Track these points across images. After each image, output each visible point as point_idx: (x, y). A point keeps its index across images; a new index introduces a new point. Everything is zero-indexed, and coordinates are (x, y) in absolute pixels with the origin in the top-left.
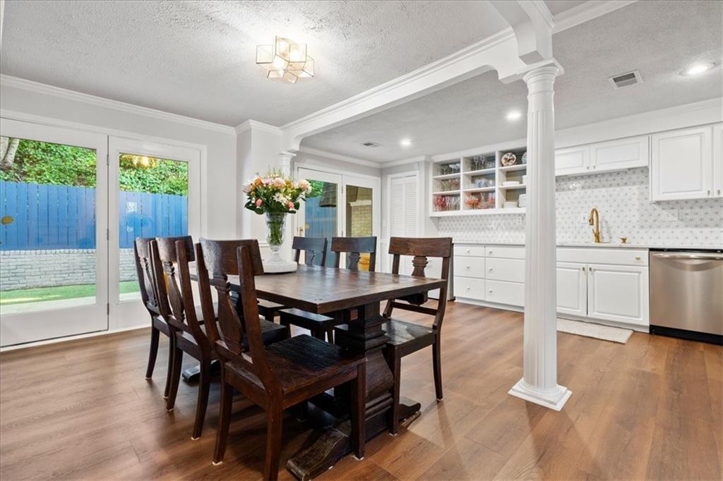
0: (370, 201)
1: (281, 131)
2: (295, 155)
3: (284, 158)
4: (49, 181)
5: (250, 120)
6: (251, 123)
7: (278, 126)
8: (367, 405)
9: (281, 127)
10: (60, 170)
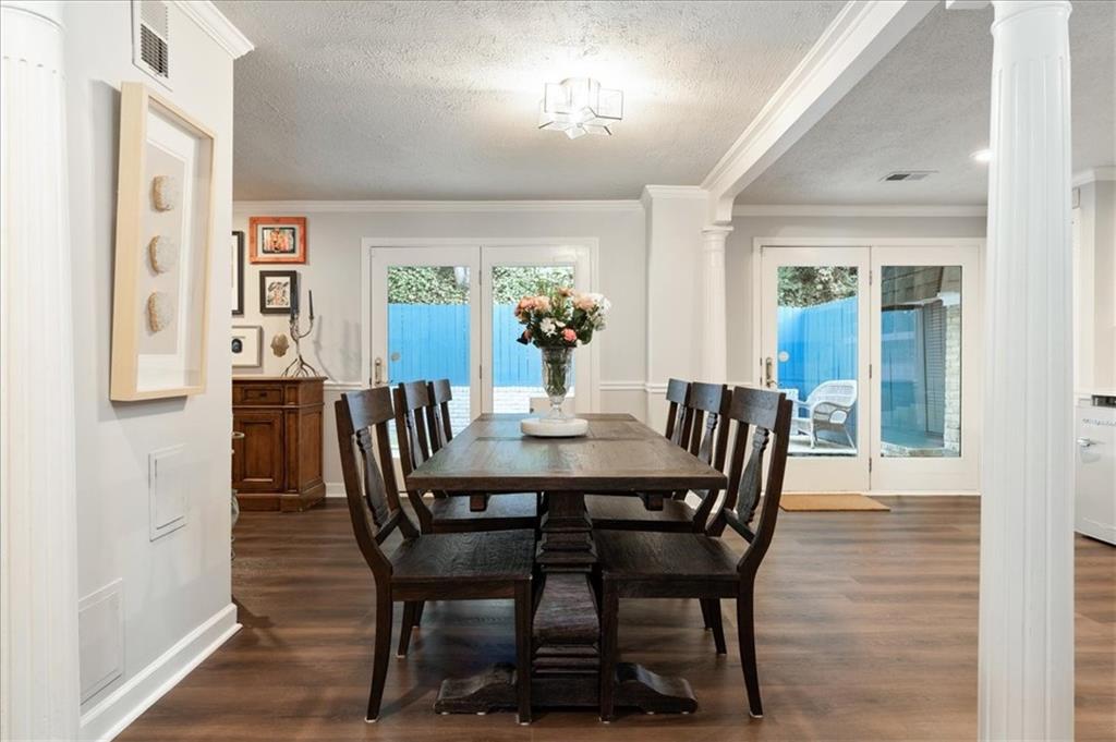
0: (958, 295)
1: (705, 191)
2: (731, 229)
3: (713, 237)
4: (509, 299)
5: (647, 186)
6: (650, 191)
7: (698, 184)
8: (541, 650)
9: (702, 185)
10: (521, 284)
